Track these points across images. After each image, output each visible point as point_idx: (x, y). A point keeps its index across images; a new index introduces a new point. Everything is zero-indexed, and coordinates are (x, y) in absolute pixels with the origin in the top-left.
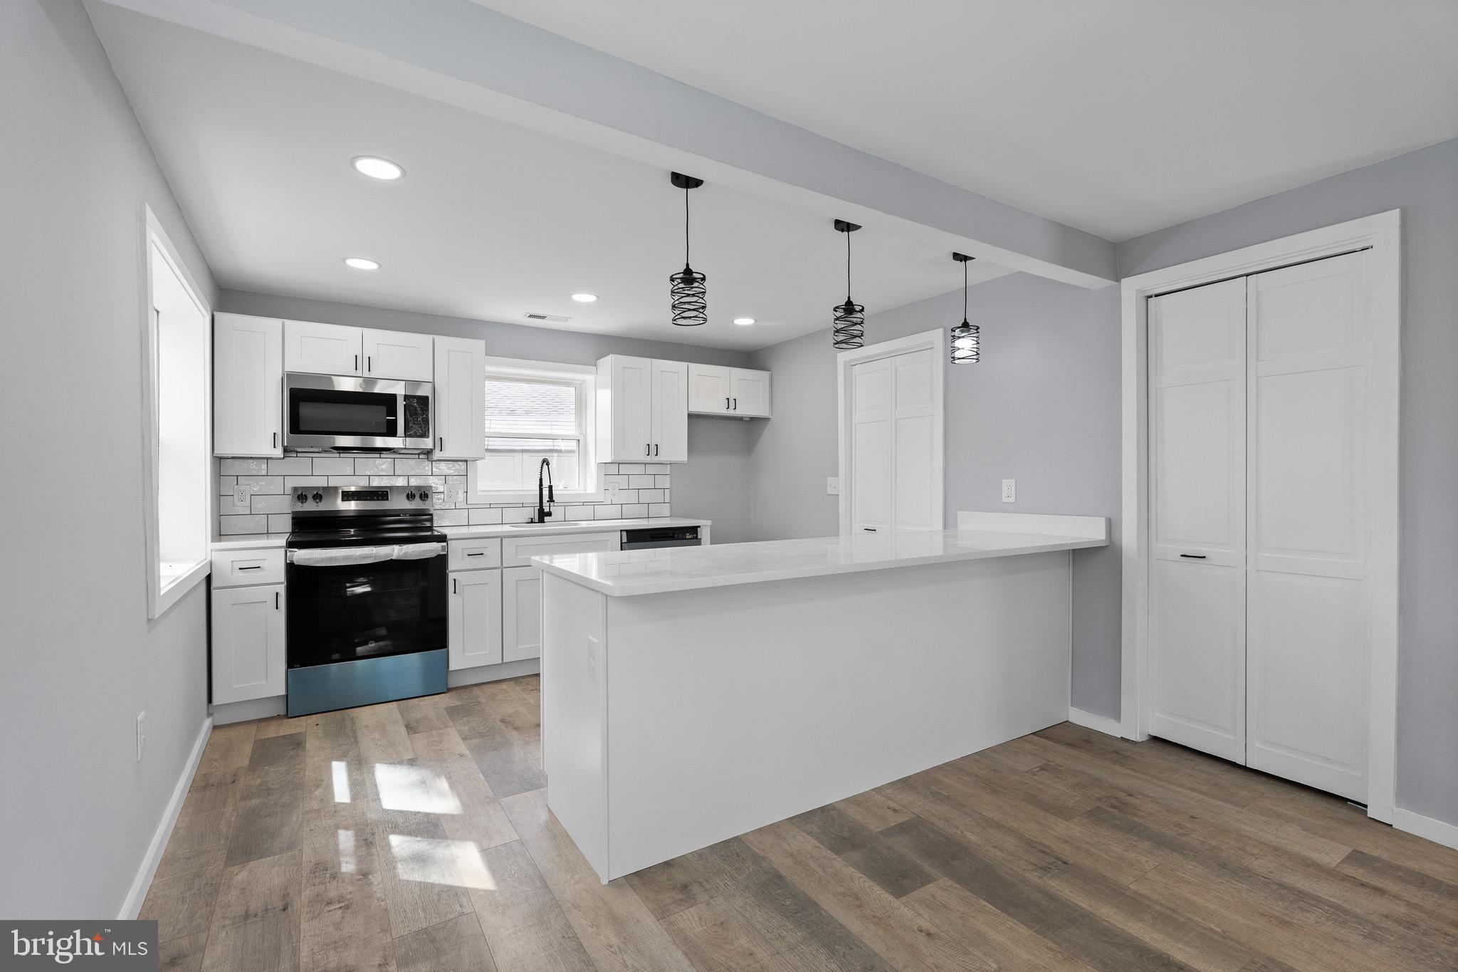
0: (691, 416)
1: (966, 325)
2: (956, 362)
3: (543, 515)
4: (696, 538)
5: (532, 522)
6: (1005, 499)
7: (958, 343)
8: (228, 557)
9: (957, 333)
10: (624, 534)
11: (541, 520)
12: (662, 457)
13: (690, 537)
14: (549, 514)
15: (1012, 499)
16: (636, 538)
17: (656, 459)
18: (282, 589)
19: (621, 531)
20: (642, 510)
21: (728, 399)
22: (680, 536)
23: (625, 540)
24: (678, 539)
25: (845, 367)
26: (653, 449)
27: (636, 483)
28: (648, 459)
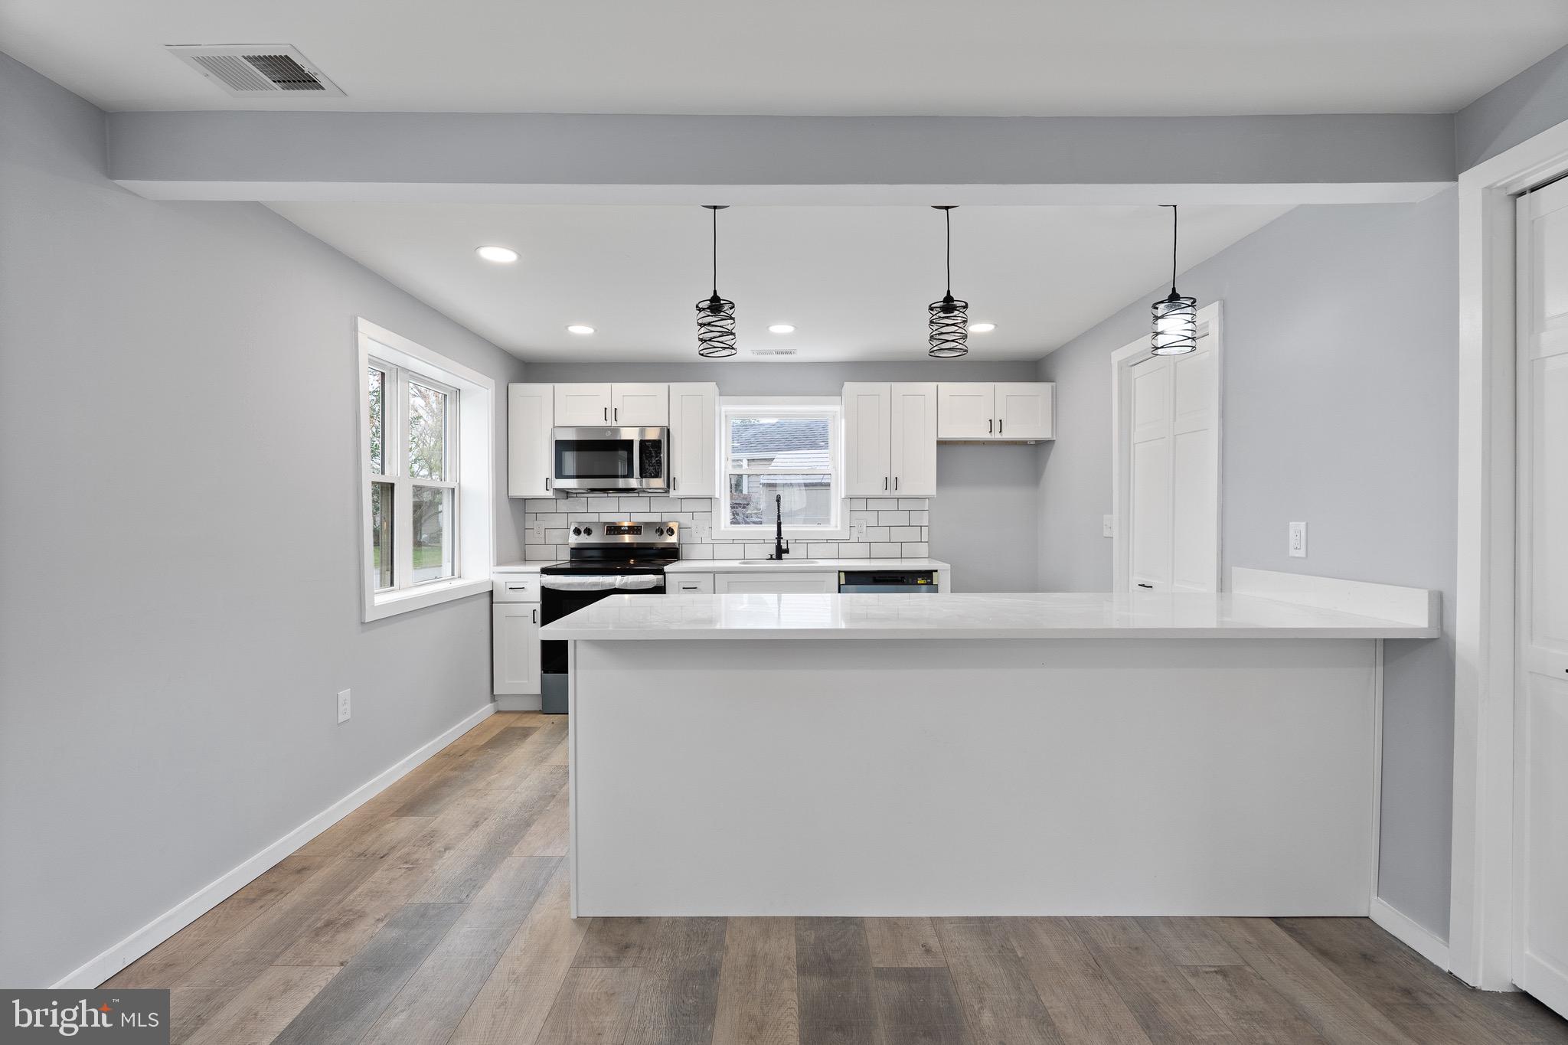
0: (941, 443)
1: (1174, 297)
2: (1160, 351)
3: (780, 552)
4: (931, 583)
5: (771, 559)
6: (1293, 553)
7: (1162, 325)
8: (503, 577)
9: (1162, 309)
10: (843, 575)
11: (779, 557)
12: (904, 491)
13: (923, 582)
14: (787, 551)
15: (1302, 553)
16: (855, 579)
17: (896, 494)
18: (538, 607)
19: (839, 572)
20: (895, 549)
21: (991, 421)
22: (910, 580)
23: (843, 581)
24: (908, 584)
25: (1120, 368)
26: (891, 483)
27: (886, 519)
28: (887, 493)
